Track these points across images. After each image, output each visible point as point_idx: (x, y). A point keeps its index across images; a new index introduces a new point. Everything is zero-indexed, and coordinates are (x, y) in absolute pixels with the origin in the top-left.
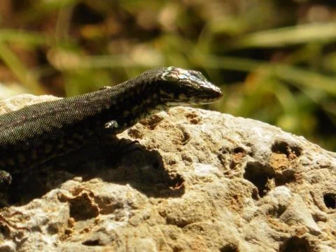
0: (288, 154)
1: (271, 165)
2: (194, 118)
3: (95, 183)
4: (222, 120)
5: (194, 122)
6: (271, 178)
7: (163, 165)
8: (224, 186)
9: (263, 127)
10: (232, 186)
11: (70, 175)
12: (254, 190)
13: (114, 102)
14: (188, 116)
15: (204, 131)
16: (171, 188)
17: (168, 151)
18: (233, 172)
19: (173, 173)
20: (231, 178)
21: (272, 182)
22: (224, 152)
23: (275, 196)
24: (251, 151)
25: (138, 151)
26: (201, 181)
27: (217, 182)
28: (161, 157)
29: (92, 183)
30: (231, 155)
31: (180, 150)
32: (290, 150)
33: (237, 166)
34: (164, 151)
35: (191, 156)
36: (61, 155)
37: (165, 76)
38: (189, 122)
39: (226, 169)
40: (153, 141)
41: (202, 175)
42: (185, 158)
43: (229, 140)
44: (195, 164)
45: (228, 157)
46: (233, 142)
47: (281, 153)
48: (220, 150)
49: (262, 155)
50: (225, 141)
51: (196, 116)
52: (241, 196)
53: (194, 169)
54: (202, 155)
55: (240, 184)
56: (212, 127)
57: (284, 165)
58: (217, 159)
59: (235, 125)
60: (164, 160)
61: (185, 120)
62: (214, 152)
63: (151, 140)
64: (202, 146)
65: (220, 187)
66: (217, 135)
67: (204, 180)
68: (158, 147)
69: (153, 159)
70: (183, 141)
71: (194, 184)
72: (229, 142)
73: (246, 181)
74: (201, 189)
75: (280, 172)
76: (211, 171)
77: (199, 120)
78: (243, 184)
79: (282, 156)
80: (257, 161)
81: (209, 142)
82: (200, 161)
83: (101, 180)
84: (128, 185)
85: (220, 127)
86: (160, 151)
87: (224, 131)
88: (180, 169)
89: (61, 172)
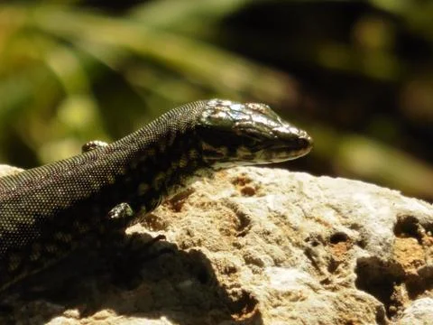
0: (419, 237)
1: (398, 260)
2: (247, 185)
3: (104, 318)
4: (297, 186)
5: (248, 192)
6: (398, 284)
7: (215, 275)
8: (328, 306)
9: (371, 193)
10: (342, 306)
11: (57, 307)
12: (378, 308)
13: (121, 171)
14: (237, 181)
15: (272, 208)
16: (235, 316)
17: (218, 250)
18: (336, 280)
19: (235, 289)
20: (334, 289)
21: (402, 290)
22: (315, 244)
23: (417, 317)
24: (360, 239)
25: (168, 255)
26: (286, 301)
27: (313, 299)
28: (209, 262)
29: (97, 319)
30: (327, 247)
31: (239, 247)
32: (423, 231)
33: (340, 267)
34: (211, 250)
35: (261, 256)
36: (35, 272)
37: (209, 118)
38: (239, 192)
39: (322, 274)
40: (189, 234)
41: (285, 289)
42: (250, 261)
43: (318, 221)
44: (269, 269)
45: (322, 251)
46: (326, 225)
47: (407, 237)
48: (307, 240)
49: (381, 244)
50: (311, 223)
51: (249, 181)
52: (359, 322)
53: (268, 279)
54: (278, 251)
55: (353, 299)
56: (284, 198)
57: (417, 258)
58: (305, 257)
59: (322, 194)
60: (214, 267)
61: (233, 189)
62: (298, 245)
63: (184, 232)
64: (275, 236)
65: (322, 308)
66: (296, 214)
67: (291, 297)
68: (200, 243)
69: (195, 266)
70: (239, 228)
71: (275, 307)
72: (319, 225)
73: (362, 294)
74: (290, 315)
75: (414, 271)
76: (299, 281)
77: (257, 188)
78: (358, 299)
79: (411, 242)
80: (373, 255)
81: (285, 227)
82: (277, 263)
83: (114, 314)
84: (164, 318)
85: (297, 198)
86: (204, 250)
87: (307, 206)
88: (246, 280)
89: (38, 303)
